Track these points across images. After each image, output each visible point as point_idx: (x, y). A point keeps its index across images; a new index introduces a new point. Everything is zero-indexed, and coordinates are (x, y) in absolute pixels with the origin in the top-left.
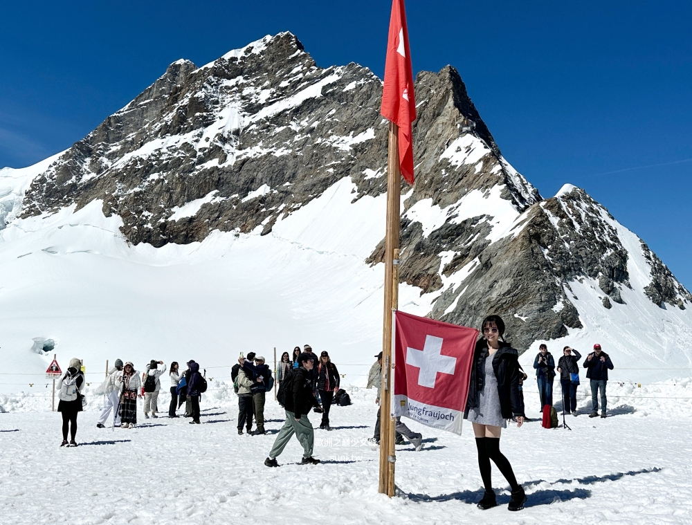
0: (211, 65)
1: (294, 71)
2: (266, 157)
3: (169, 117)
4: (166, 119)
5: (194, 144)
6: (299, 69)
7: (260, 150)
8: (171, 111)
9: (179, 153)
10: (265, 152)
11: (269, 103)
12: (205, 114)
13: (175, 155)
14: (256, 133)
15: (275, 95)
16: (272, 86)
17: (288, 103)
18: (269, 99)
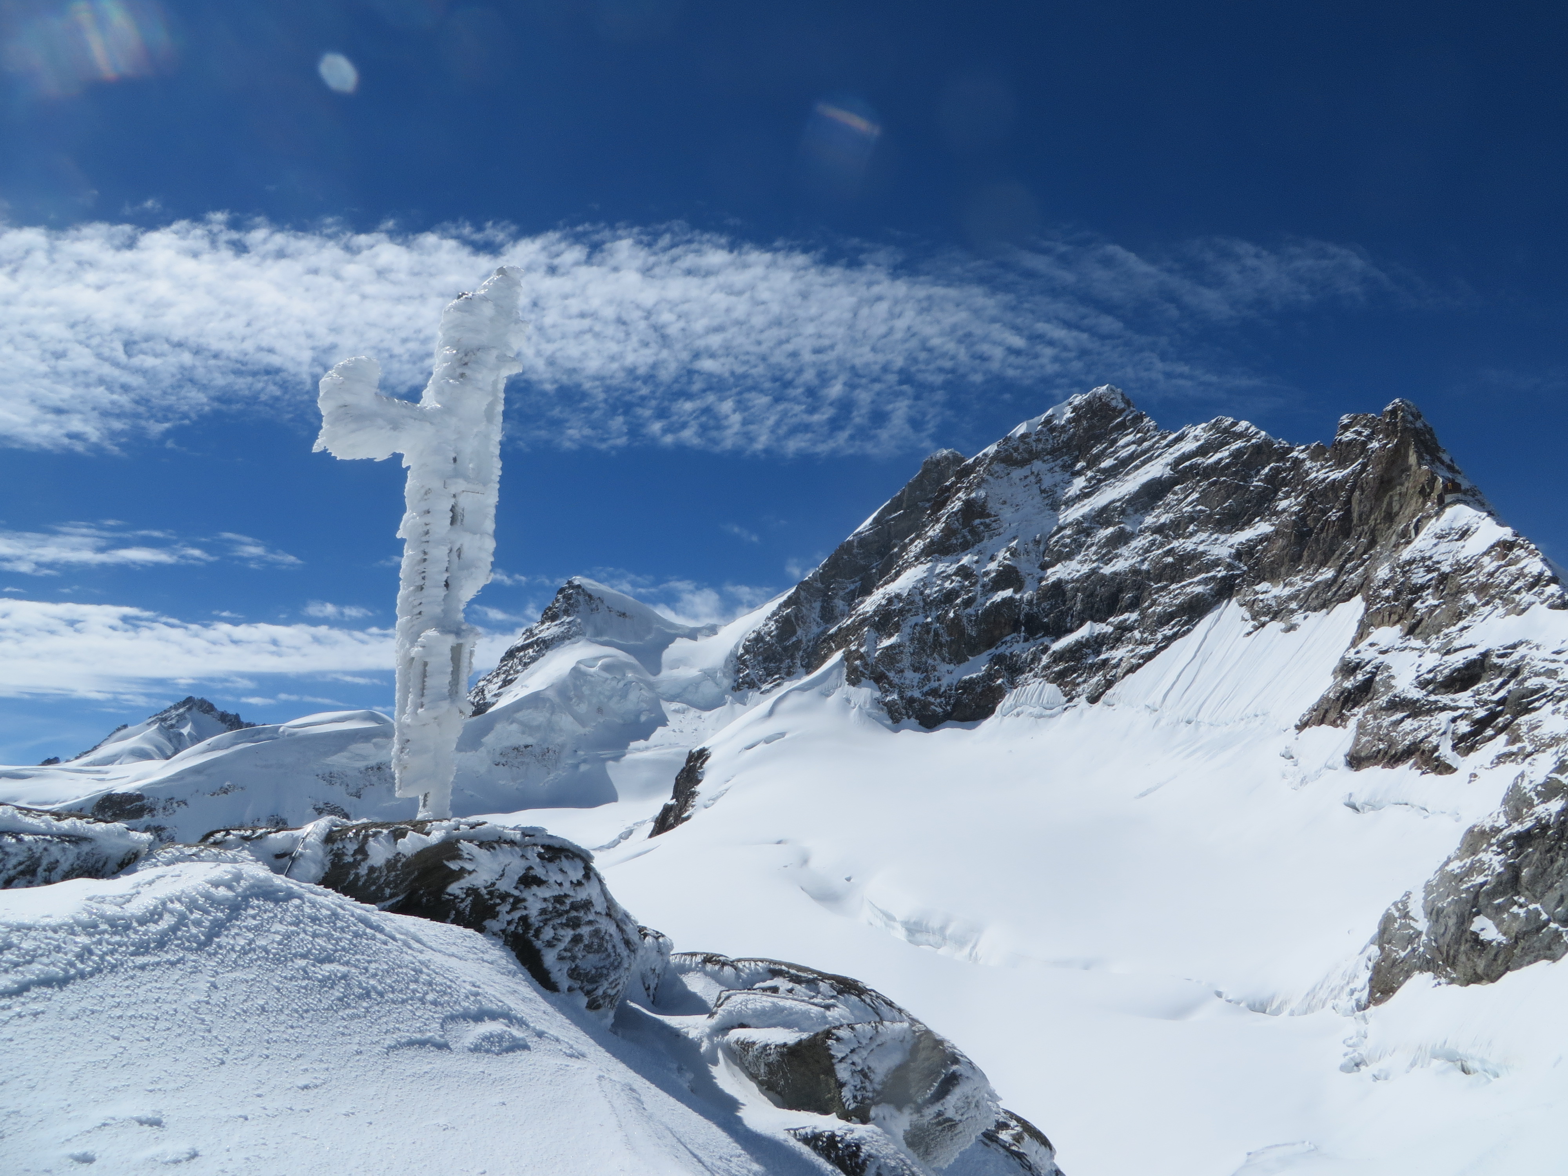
0: (991, 449)
1: (1121, 443)
2: (1088, 576)
3: (934, 531)
4: (930, 533)
5: (974, 566)
6: (1130, 438)
7: (1079, 567)
8: (938, 521)
9: (952, 581)
10: (1086, 569)
11: (1084, 495)
12: (987, 521)
13: (947, 585)
14: (1068, 541)
15: (1093, 482)
16: (1088, 467)
17: (1117, 490)
18: (1085, 487)
